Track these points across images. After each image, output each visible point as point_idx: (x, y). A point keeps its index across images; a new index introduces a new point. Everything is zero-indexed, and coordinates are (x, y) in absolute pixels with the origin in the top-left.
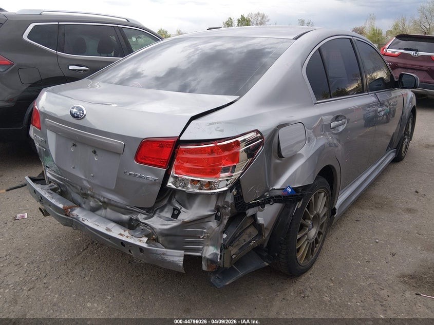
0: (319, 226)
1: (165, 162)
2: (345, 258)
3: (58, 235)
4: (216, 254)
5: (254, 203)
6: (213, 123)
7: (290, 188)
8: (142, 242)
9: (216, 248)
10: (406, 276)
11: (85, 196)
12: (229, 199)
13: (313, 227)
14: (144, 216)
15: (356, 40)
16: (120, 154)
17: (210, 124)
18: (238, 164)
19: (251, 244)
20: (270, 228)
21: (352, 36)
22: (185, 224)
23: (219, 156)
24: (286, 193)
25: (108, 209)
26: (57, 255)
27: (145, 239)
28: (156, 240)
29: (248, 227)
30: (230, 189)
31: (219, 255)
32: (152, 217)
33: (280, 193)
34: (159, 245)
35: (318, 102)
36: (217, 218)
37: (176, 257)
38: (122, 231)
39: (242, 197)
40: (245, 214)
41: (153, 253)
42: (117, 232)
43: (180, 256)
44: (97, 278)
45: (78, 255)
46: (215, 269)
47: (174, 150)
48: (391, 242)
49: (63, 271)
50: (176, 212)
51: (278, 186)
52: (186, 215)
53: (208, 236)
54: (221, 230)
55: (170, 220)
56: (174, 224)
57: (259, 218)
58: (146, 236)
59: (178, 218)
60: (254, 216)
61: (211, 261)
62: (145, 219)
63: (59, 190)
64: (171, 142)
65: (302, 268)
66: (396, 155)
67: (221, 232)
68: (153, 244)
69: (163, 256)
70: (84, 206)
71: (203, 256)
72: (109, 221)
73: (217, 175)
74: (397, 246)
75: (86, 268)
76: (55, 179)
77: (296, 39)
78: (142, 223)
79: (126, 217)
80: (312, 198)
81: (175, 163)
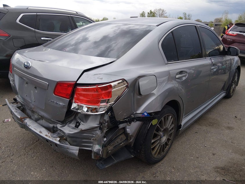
0: (168, 135)
1: (69, 95)
2: (185, 155)
3: (25, 132)
4: (99, 150)
5: (123, 121)
6: (97, 74)
7: (146, 113)
8: (57, 141)
9: (100, 146)
10: (219, 168)
11: (33, 112)
12: (106, 118)
13: (164, 136)
14: (60, 126)
15: (199, 27)
16: (46, 90)
17: (95, 75)
18: (111, 98)
19: (121, 145)
20: (134, 135)
21: (197, 24)
22: (82, 131)
23: (99, 93)
24: (144, 116)
25: (43, 120)
26: (21, 143)
27: (58, 139)
28: (66, 140)
29: (121, 134)
30: (107, 112)
31: (101, 150)
32: (65, 126)
33: (140, 115)
34: (67, 143)
35: (169, 63)
36: (101, 129)
37: (75, 150)
38: (47, 134)
39: (114, 117)
40: (118, 127)
41: (62, 147)
42: (45, 133)
43: (77, 150)
44: (40, 158)
45: (33, 144)
46: (99, 158)
47: (74, 89)
48: (214, 146)
49: (23, 153)
50: (78, 124)
51: (139, 112)
52: (83, 126)
53: (95, 139)
54: (103, 136)
55: (74, 129)
56: (76, 131)
57: (127, 130)
58: (59, 137)
59: (79, 128)
60: (124, 129)
61: (97, 154)
62: (61, 127)
63: (22, 108)
64: (72, 84)
65: (156, 159)
66: (226, 94)
67: (103, 137)
68: (64, 142)
69: (67, 149)
70: (32, 117)
71: (92, 150)
72: (42, 127)
73: (98, 104)
74: (217, 149)
75: (35, 152)
76: (20, 101)
77: (158, 26)
78: (59, 129)
79: (51, 125)
80: (163, 119)
81: (75, 96)
